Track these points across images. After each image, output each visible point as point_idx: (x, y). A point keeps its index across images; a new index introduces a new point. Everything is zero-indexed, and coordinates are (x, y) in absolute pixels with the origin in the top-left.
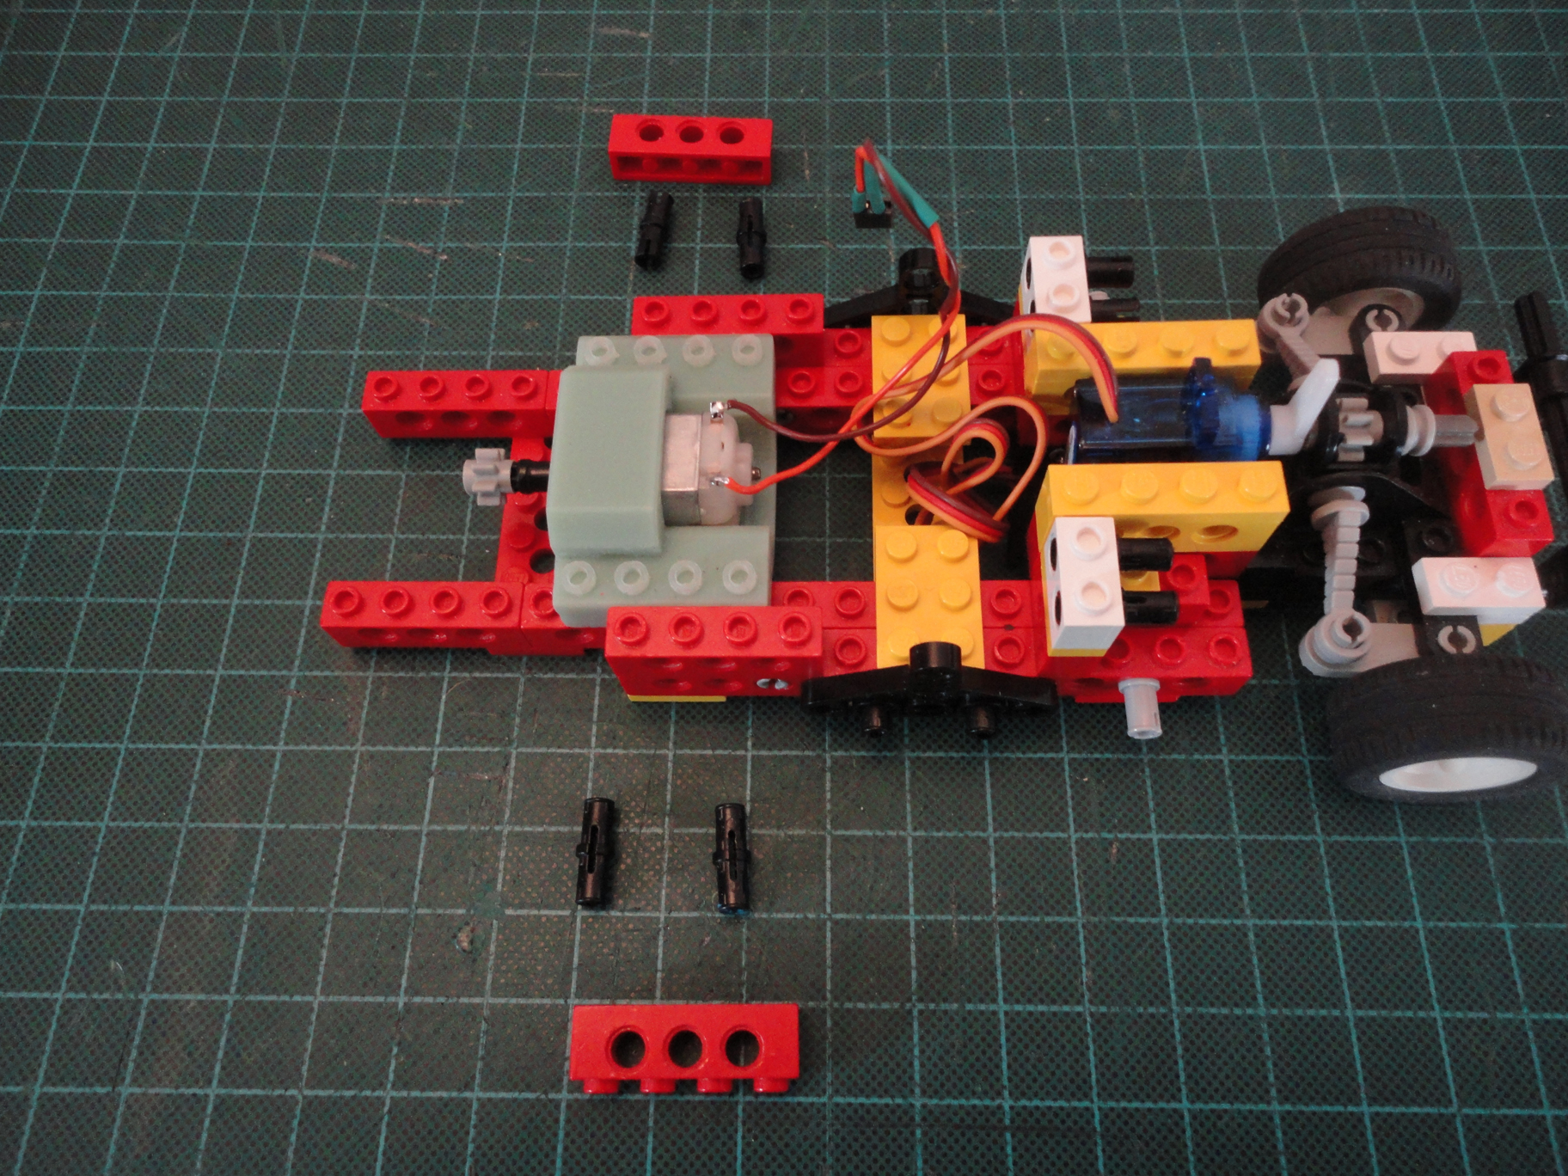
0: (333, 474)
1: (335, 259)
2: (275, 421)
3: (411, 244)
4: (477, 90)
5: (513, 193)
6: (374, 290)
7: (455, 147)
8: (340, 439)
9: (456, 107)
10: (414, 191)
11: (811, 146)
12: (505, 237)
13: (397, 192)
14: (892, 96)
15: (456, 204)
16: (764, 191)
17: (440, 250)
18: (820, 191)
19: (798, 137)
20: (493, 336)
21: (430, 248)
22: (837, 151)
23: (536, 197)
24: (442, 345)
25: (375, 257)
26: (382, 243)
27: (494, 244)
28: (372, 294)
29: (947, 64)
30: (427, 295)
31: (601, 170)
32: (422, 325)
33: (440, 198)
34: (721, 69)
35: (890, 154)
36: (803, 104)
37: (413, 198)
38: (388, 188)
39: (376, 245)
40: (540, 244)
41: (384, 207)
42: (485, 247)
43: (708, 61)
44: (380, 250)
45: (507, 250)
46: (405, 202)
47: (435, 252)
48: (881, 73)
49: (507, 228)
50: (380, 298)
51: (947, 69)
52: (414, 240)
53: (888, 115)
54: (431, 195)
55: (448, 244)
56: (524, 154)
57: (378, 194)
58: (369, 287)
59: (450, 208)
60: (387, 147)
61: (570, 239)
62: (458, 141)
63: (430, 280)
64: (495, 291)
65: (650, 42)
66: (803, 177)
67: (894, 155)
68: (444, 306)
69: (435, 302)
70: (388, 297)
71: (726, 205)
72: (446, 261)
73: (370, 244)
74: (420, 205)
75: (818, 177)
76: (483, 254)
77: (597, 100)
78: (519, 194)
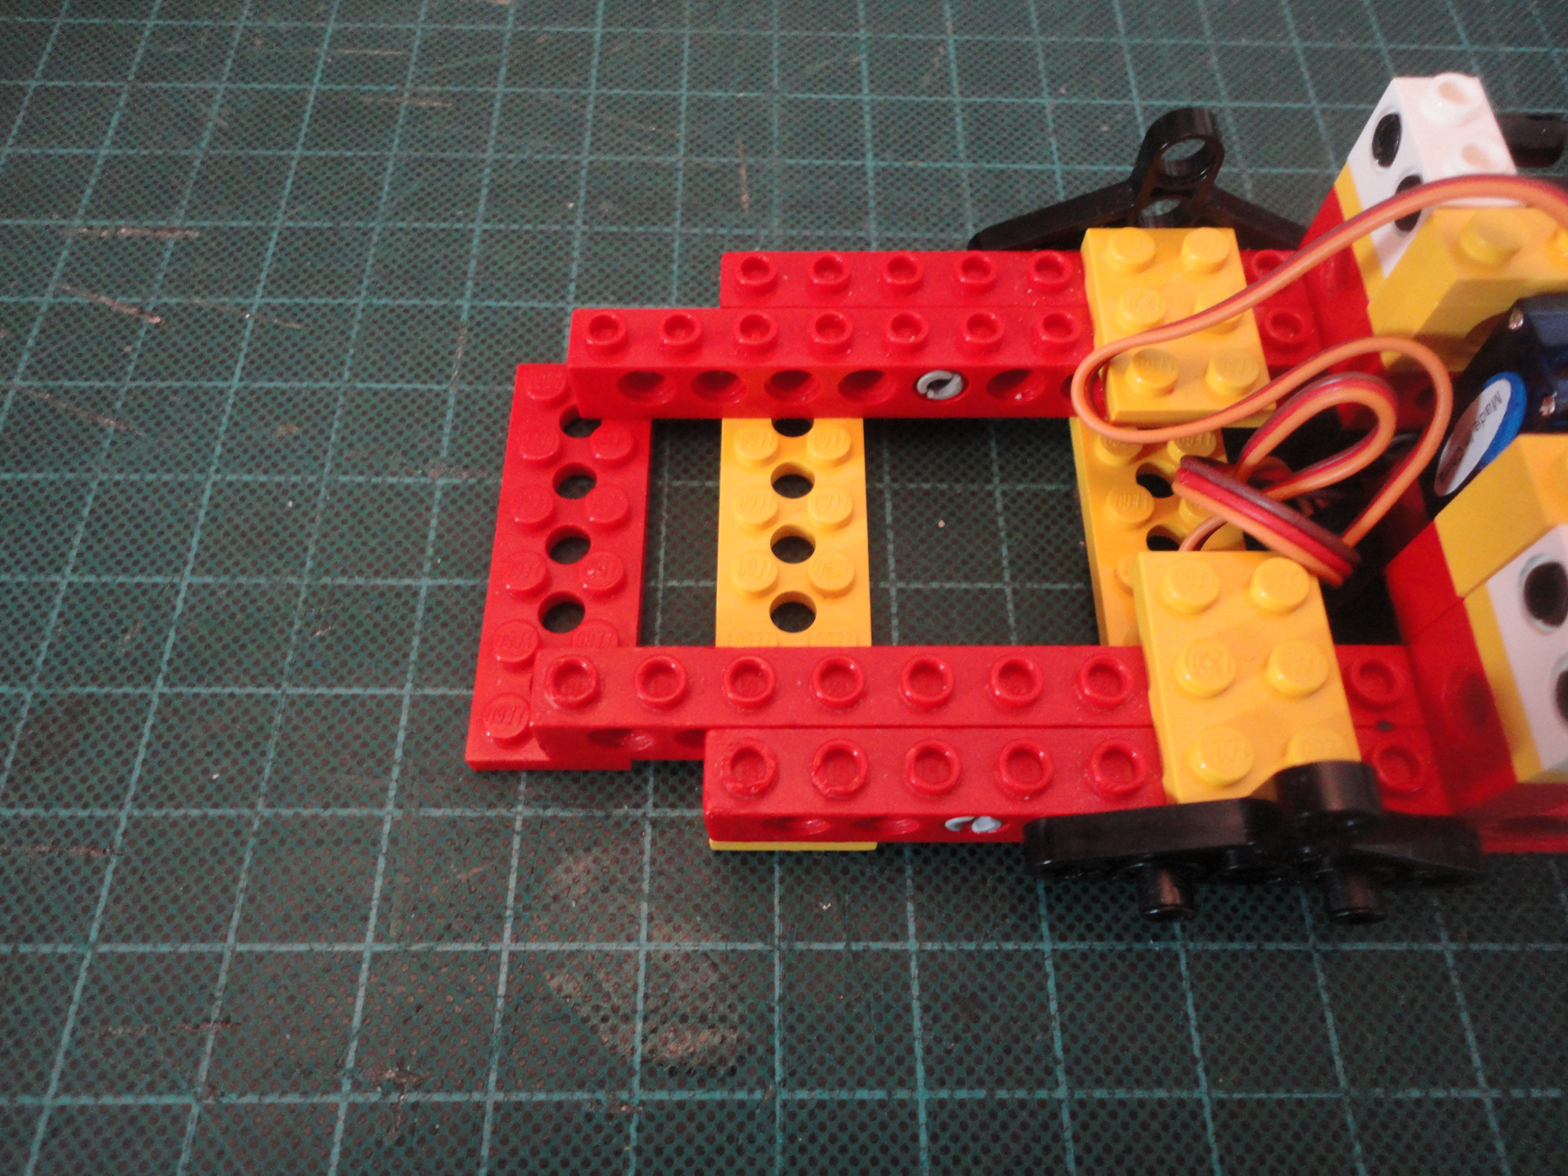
3: (103, 299)
4: (243, 70)
5: (280, 222)
6: (31, 371)
7: (198, 154)
9: (208, 96)
10: (122, 217)
11: (751, 161)
12: (259, 288)
13: (94, 217)
14: (872, 91)
15: (186, 238)
16: (677, 224)
17: (150, 308)
18: (764, 226)
19: (732, 147)
20: (219, 449)
21: (134, 305)
22: (791, 167)
23: (317, 229)
24: (130, 463)
25: (40, 319)
26: (56, 296)
27: (239, 299)
28: (25, 379)
29: (951, 49)
30: (118, 380)
31: (423, 189)
32: (102, 430)
33: (161, 228)
34: (616, 49)
35: (871, 174)
36: (739, 100)
37: (118, 228)
38: (81, 212)
39: (45, 301)
40: (315, 300)
41: (69, 241)
42: (223, 304)
43: (598, 38)
44: (51, 308)
45: (259, 309)
46: (104, 234)
47: (142, 311)
48: (856, 60)
49: (263, 276)
50: (37, 384)
51: (952, 57)
52: (109, 292)
53: (867, 118)
54: (146, 223)
55: (165, 299)
56: (305, 164)
57: (63, 222)
58: (21, 368)
59: (176, 244)
60: (91, 152)
61: (364, 293)
62: (203, 144)
63: (126, 356)
64: (233, 374)
65: (512, 11)
66: (738, 205)
67: (878, 174)
68: (143, 399)
69: (129, 392)
70: (51, 384)
71: (618, 244)
72: (157, 326)
73: (35, 299)
74: (129, 238)
75: (762, 206)
76: (220, 315)
77: (425, 89)
78: (291, 224)
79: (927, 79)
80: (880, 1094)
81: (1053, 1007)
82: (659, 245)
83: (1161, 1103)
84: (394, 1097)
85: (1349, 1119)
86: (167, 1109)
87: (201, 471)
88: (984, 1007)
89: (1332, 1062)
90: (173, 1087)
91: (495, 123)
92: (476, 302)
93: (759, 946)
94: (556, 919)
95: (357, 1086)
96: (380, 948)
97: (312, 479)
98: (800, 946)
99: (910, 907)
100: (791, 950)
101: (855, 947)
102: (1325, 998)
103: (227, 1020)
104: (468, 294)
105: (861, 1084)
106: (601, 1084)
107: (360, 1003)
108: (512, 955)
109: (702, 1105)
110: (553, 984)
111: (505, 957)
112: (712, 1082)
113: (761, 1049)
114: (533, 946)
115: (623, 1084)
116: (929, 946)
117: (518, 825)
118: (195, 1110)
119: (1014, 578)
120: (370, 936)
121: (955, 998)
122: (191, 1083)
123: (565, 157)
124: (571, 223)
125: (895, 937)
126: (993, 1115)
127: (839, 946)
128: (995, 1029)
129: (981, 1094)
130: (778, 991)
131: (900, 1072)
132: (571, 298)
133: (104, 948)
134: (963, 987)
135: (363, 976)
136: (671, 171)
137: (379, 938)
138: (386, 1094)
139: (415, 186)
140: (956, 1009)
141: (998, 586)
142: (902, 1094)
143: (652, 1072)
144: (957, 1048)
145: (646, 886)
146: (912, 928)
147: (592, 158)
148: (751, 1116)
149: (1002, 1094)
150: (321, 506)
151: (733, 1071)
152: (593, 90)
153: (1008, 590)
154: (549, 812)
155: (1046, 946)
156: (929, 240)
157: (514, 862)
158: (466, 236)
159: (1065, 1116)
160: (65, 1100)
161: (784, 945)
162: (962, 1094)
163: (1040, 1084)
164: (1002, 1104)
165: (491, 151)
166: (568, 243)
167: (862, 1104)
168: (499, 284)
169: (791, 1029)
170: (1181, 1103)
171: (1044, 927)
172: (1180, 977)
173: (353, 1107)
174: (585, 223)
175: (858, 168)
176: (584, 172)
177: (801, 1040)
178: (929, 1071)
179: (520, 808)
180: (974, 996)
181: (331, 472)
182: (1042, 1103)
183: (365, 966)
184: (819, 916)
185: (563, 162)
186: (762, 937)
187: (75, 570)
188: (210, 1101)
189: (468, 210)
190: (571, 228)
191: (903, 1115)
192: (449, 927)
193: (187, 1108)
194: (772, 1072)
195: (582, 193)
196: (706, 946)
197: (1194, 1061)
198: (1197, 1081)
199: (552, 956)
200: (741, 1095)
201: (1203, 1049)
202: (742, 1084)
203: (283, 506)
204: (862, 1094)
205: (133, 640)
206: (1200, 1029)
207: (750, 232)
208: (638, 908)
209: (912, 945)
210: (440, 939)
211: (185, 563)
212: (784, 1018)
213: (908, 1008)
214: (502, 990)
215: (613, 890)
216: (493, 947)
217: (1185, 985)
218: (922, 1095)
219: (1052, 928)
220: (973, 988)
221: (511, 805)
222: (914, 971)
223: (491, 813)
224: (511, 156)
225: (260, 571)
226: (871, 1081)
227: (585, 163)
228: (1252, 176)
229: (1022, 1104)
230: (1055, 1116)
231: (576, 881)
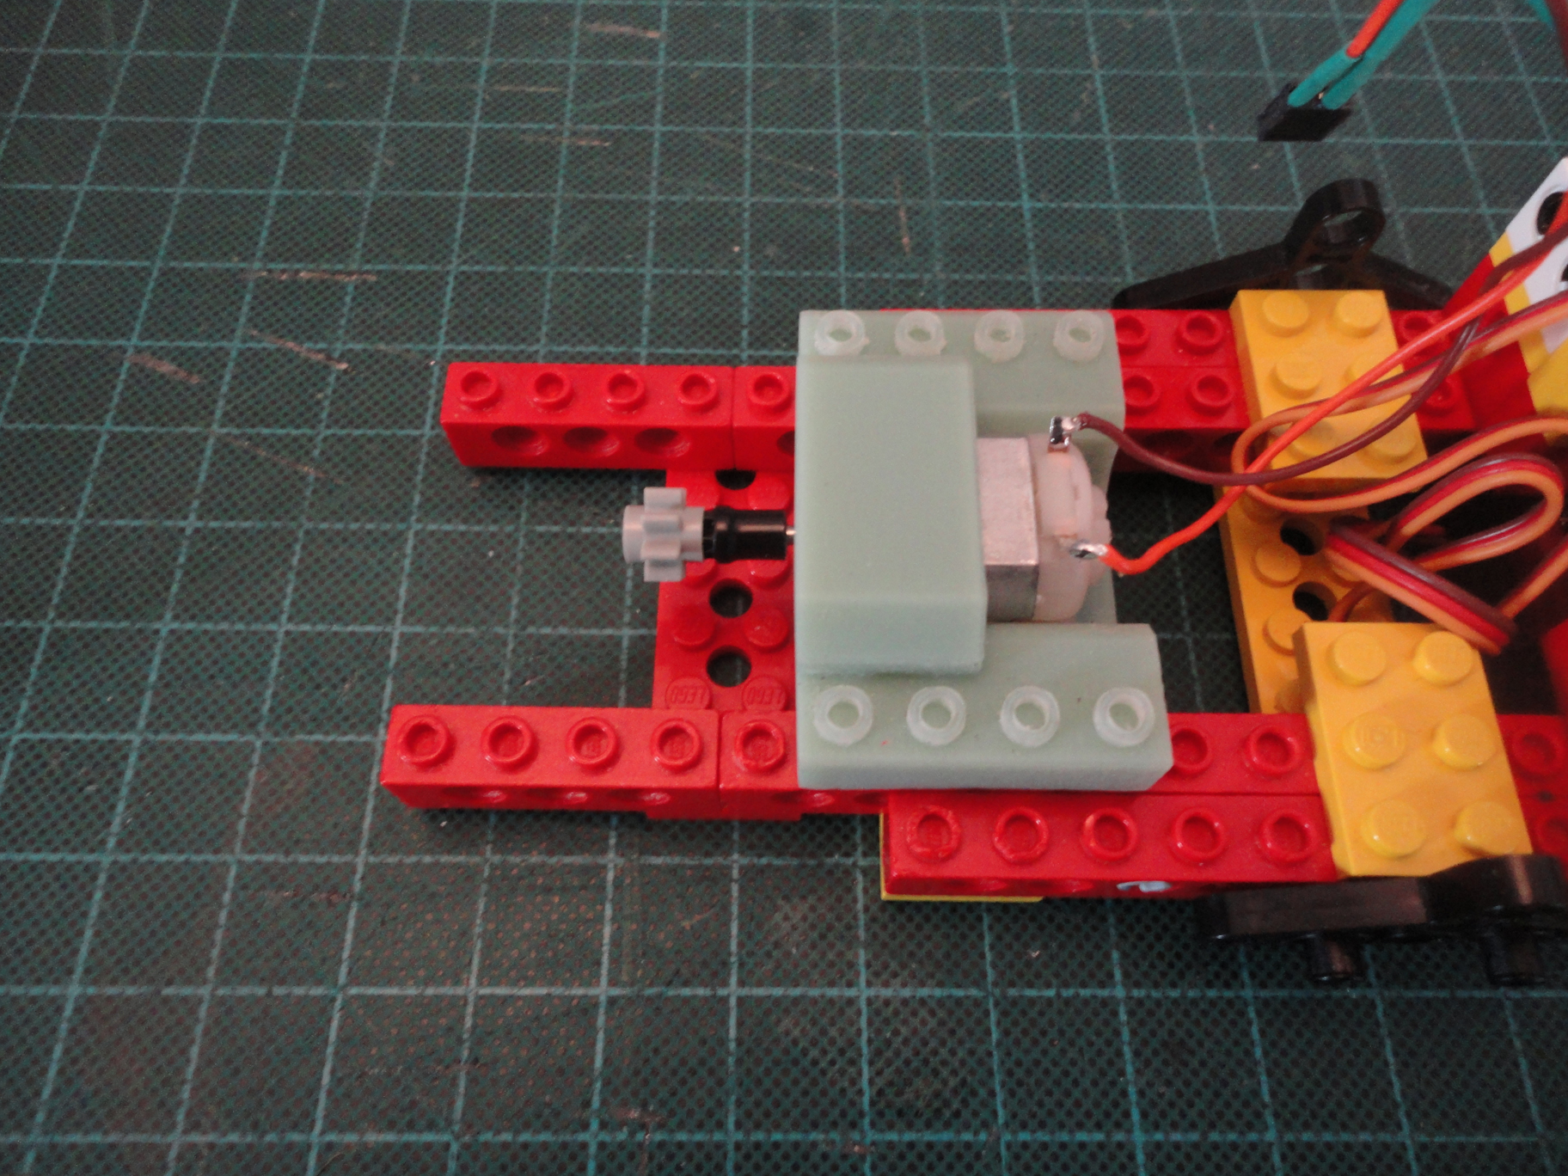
0: (137, 740)
1: (167, 367)
2: (43, 643)
3: (290, 345)
4: (404, 107)
5: (455, 266)
6: (228, 419)
7: (369, 192)
8: (153, 678)
10: (300, 261)
11: (910, 202)
12: (442, 334)
13: (272, 260)
14: (1024, 129)
15: (364, 282)
16: (842, 269)
17: (336, 355)
18: (927, 270)
19: (888, 188)
20: (417, 499)
21: (320, 351)
22: (950, 209)
23: (491, 273)
24: (334, 513)
25: (231, 365)
26: (244, 341)
27: (422, 346)
28: (223, 426)
29: (1098, 84)
30: (313, 427)
31: (591, 232)
32: (302, 478)
33: (340, 272)
34: (768, 86)
35: (1027, 216)
36: (893, 139)
37: (297, 272)
38: (259, 254)
39: (235, 346)
40: (497, 347)
41: (251, 285)
42: (408, 351)
43: (749, 73)
44: (241, 354)
45: (444, 356)
46: (284, 277)
47: (329, 358)
48: (1005, 96)
49: (444, 321)
50: (236, 431)
51: (1100, 93)
52: (295, 338)
53: (1020, 157)
54: (326, 266)
55: (350, 346)
56: (473, 206)
57: (242, 265)
58: (218, 414)
59: (356, 288)
60: (261, 192)
61: (543, 341)
62: (372, 184)
63: (318, 403)
64: (424, 423)
65: (662, 45)
66: (900, 248)
67: (1034, 216)
68: (339, 447)
69: (325, 439)
70: (250, 431)
71: (785, 289)
72: (345, 372)
73: (224, 343)
74: (309, 282)
75: (922, 249)
76: (406, 362)
77: (584, 127)
78: (465, 268)
79: (1076, 117)
80: (1099, 1137)
81: (1258, 1053)
82: (826, 291)
83: (1367, 1146)
84: (640, 1136)
85: (1547, 1162)
86: (428, 1146)
87: (403, 520)
88: (1192, 1053)
89: (1527, 1106)
90: (431, 1126)
91: (655, 163)
92: (653, 350)
93: (974, 992)
94: (778, 965)
95: (603, 1125)
96: (615, 992)
97: (509, 528)
98: (1012, 992)
99: (1115, 955)
100: (1005, 997)
101: (1068, 993)
102: (1518, 1044)
103: (476, 1061)
104: (645, 342)
105: (1080, 1126)
106: (834, 1124)
107: (600, 1046)
108: (741, 1001)
109: (930, 1146)
110: (781, 1029)
111: (733, 1002)
112: (938, 1124)
113: (982, 1092)
114: (760, 992)
115: (853, 1125)
116: (1136, 993)
117: (735, 873)
118: (455, 1148)
119: (1194, 628)
120: (604, 980)
121: (1165, 1044)
122: (449, 1122)
123: (726, 199)
124: (739, 267)
125: (1102, 985)
126: (1207, 1157)
127: (1051, 993)
128: (1204, 1074)
129: (1194, 1137)
130: (995, 1036)
131: (1117, 1115)
132: (744, 344)
133: (354, 991)
134: (1171, 1033)
135: (601, 1020)
136: (831, 212)
137: (613, 982)
138: (632, 1134)
139: (583, 229)
140: (1165, 1055)
141: (1179, 636)
142: (1119, 1136)
143: (881, 1114)
144: (1170, 1094)
145: (862, 934)
146: (1118, 975)
147: (754, 200)
148: (978, 1156)
149: (1214, 1136)
150: (520, 556)
151: (957, 1114)
152: (749, 127)
153: (1189, 641)
154: (764, 861)
155: (1248, 993)
156: (1090, 284)
157: (735, 909)
158: (638, 281)
159: (1276, 1158)
160: (332, 1137)
161: (997, 992)
162: (1177, 1137)
163: (1250, 1126)
164: (1215, 1146)
165: (654, 193)
166: (737, 288)
167: (1082, 1145)
168: (674, 331)
169: (1010, 1073)
170: (1386, 1146)
171: (1245, 975)
172: (1377, 1024)
173: (602, 1146)
174: (752, 267)
175: (1014, 210)
176: (746, 215)
177: (1020, 1083)
178: (1144, 1115)
179: (736, 856)
180: (1182, 1043)
181: (527, 523)
182: (1253, 1146)
183: (602, 1010)
184: (1029, 964)
185: (726, 204)
186: (976, 984)
187: (290, 619)
188: (467, 1138)
189: (637, 254)
190: (738, 273)
191: (1122, 1157)
192: (677, 973)
193: (447, 1146)
194: (995, 1113)
195: (747, 236)
196: (924, 992)
197: (1396, 1105)
198: (1399, 1126)
199: (777, 1001)
200: (967, 1136)
201: (1404, 1094)
202: (967, 1126)
203: (484, 555)
204: (1081, 1136)
205: (352, 688)
206: (1399, 1074)
207: (914, 276)
208: (856, 955)
209: (1120, 992)
210: (669, 984)
211: (396, 612)
212: (1002, 1063)
213: (1119, 1054)
214: (733, 1033)
215: (831, 937)
216: (722, 992)
217: (1384, 1031)
218: (1139, 1137)
219: (1253, 975)
220: (1180, 1033)
221: (727, 854)
222: (1123, 1017)
223: (708, 861)
224: (674, 198)
225: (467, 621)
226: (1090, 1124)
227: (747, 205)
228: (1403, 215)
229: (1234, 1146)
230: (1266, 1157)
231: (794, 928)
